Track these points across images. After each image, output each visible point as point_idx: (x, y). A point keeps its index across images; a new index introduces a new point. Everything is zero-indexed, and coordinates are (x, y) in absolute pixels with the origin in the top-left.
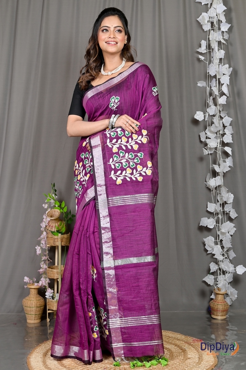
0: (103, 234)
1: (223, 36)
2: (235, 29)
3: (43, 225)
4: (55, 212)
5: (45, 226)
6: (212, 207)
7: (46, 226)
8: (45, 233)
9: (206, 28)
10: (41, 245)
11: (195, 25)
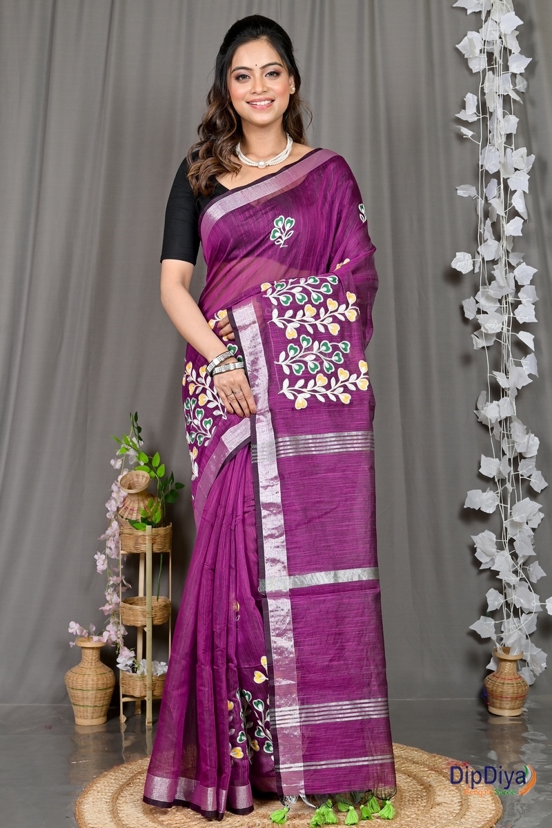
0: (265, 517)
1: (514, 84)
2: (542, 68)
3: (112, 506)
4: (138, 478)
5: (115, 509)
6: (490, 467)
7: (118, 509)
8: (115, 524)
9: (477, 67)
10: (108, 551)
11: (451, 58)
